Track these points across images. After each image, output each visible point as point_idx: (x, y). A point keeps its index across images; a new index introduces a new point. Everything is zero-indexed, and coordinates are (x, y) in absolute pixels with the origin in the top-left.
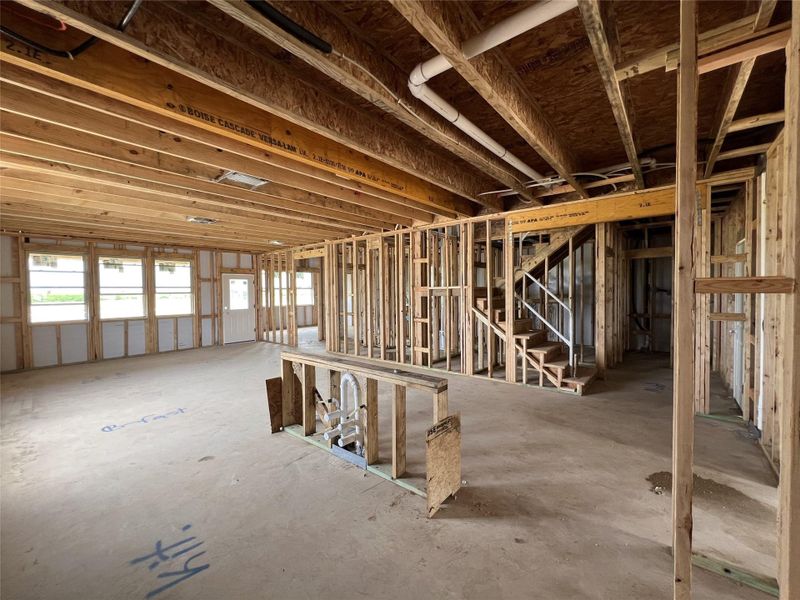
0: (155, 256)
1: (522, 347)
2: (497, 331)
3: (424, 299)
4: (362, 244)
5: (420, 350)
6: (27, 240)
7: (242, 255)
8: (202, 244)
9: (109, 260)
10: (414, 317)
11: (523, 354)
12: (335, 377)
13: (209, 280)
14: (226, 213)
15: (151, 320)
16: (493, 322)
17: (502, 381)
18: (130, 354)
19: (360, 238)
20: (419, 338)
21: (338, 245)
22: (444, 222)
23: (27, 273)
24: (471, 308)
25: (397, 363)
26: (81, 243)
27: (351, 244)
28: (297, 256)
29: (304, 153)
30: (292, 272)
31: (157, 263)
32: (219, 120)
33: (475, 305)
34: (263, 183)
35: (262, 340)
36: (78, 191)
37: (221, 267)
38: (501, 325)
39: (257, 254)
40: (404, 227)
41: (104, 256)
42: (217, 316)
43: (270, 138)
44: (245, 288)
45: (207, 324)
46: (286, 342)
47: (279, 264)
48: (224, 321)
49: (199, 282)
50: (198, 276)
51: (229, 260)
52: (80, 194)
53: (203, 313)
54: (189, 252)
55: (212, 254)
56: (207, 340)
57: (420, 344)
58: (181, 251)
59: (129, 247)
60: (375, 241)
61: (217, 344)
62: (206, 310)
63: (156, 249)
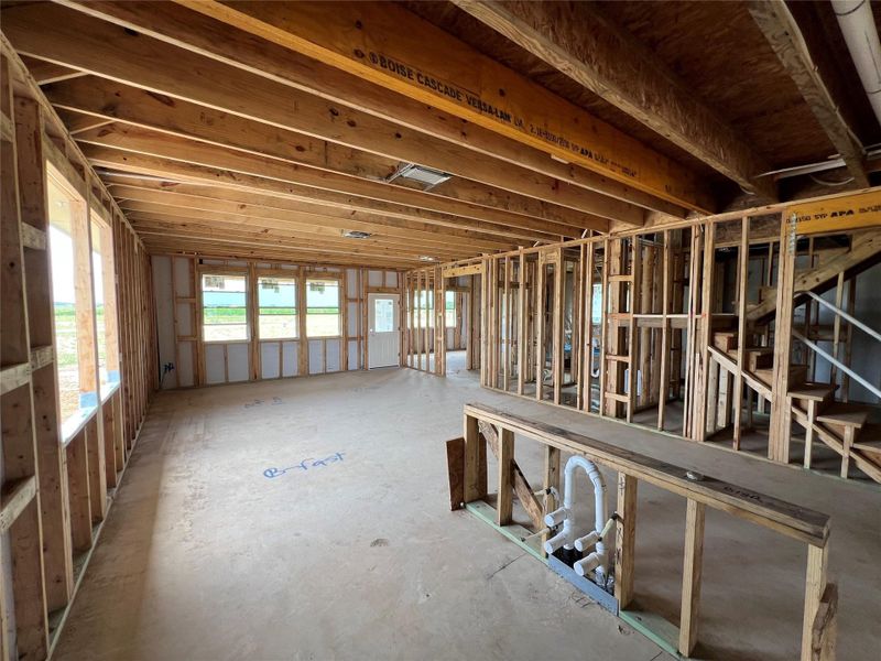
0: (307, 275)
1: (806, 412)
2: (753, 384)
3: (623, 331)
4: (532, 259)
5: (613, 397)
6: (201, 262)
7: (388, 273)
8: (351, 262)
9: (267, 279)
10: (606, 353)
11: (807, 422)
12: (554, 456)
13: (355, 300)
14: (386, 224)
15: (303, 341)
16: (746, 368)
17: (761, 458)
18: (284, 375)
19: (530, 250)
20: (613, 381)
21: (498, 260)
22: (665, 223)
23: (201, 292)
24: (705, 346)
25: (577, 410)
26: (242, 263)
27: (515, 259)
28: (447, 274)
29: (520, 124)
30: (441, 291)
31: (308, 283)
32: (419, 75)
33: (712, 343)
34: (445, 179)
35: (406, 366)
36: (243, 207)
37: (368, 287)
38: (761, 374)
39: (403, 271)
40: (595, 234)
41: (262, 276)
42: (362, 338)
43: (480, 102)
44: (391, 309)
45: (353, 346)
46: (432, 370)
47: (427, 282)
48: (369, 344)
49: (346, 303)
50: (346, 296)
51: (375, 278)
52: (244, 210)
53: (350, 336)
54: (337, 270)
55: (358, 273)
56: (353, 365)
57: (614, 390)
58: (330, 269)
59: (284, 266)
60: (551, 254)
61: (363, 368)
62: (353, 333)
63: (308, 268)
